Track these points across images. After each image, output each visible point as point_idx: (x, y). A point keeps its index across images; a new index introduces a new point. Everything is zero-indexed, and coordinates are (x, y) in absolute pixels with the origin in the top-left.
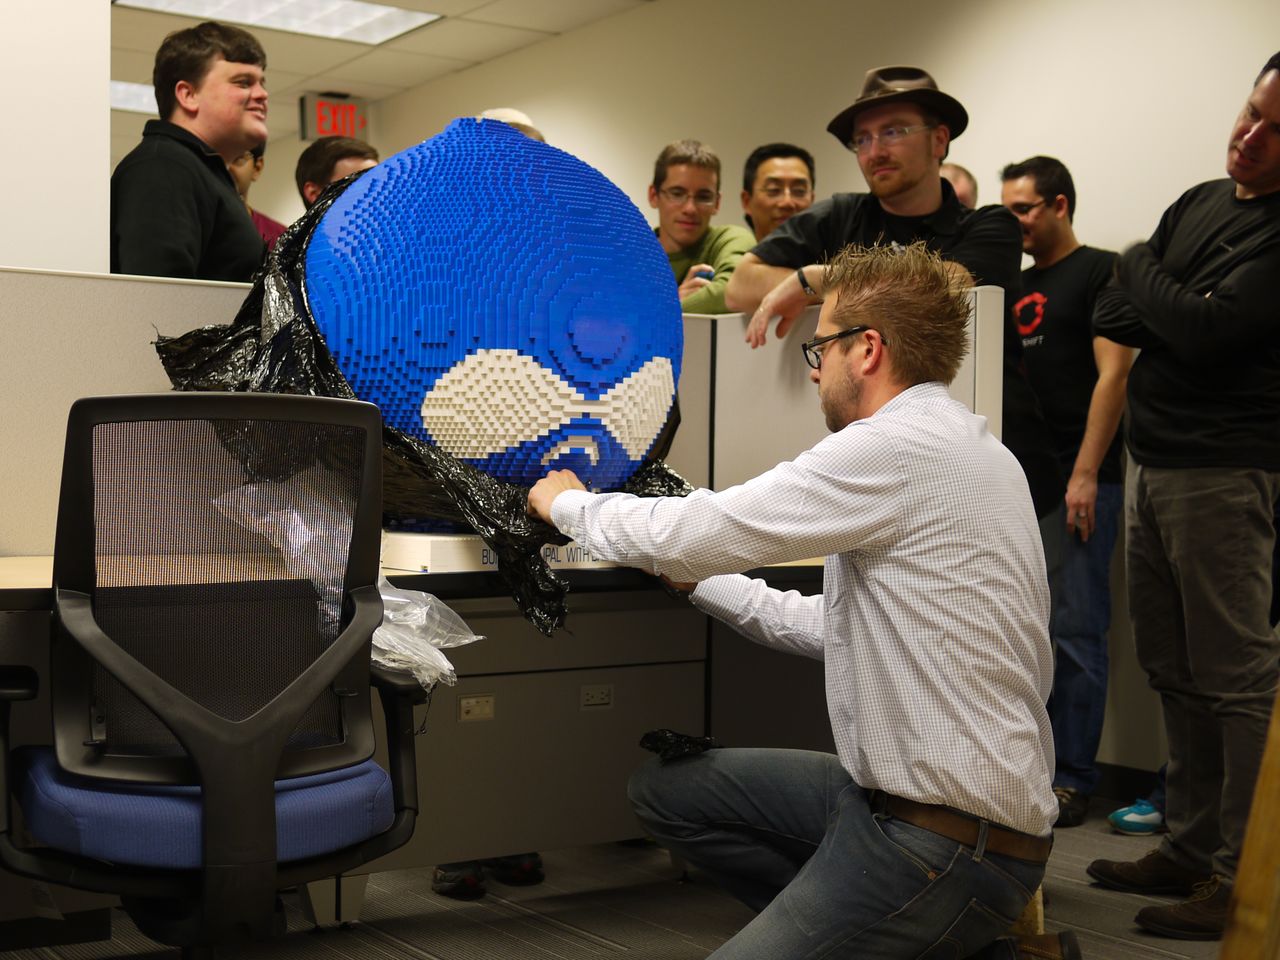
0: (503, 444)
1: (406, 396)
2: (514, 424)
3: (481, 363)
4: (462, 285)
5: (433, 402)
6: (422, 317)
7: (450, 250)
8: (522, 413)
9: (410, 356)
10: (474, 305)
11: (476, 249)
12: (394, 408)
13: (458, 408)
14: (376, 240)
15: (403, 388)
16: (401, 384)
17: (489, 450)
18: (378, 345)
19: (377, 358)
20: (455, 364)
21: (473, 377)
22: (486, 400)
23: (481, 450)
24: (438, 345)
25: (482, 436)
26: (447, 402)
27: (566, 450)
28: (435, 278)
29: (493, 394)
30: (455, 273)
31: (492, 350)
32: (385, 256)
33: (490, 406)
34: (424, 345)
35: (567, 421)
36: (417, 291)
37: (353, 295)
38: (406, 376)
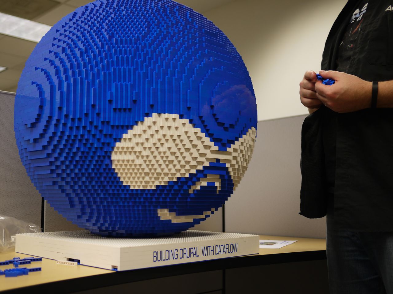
0: (166, 179)
1: (101, 146)
2: (175, 166)
3: (154, 123)
4: (142, 69)
5: (120, 150)
6: (113, 90)
7: (133, 47)
8: (180, 158)
9: (104, 118)
10: (150, 83)
11: (150, 47)
12: (91, 154)
13: (138, 154)
14: (80, 42)
15: (99, 140)
16: (98, 137)
17: (157, 183)
18: (81, 110)
19: (80, 119)
20: (136, 124)
21: (149, 132)
22: (157, 148)
23: (151, 184)
24: (125, 110)
25: (153, 174)
26: (130, 150)
27: (204, 184)
28: (123, 65)
29: (162, 144)
30: (137, 62)
31: (163, 115)
32: (86, 51)
33: (160, 153)
34: (115, 110)
35: (207, 164)
36: (110, 74)
37: (63, 77)
38: (101, 131)
